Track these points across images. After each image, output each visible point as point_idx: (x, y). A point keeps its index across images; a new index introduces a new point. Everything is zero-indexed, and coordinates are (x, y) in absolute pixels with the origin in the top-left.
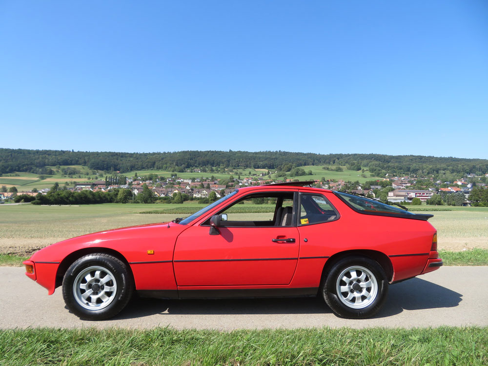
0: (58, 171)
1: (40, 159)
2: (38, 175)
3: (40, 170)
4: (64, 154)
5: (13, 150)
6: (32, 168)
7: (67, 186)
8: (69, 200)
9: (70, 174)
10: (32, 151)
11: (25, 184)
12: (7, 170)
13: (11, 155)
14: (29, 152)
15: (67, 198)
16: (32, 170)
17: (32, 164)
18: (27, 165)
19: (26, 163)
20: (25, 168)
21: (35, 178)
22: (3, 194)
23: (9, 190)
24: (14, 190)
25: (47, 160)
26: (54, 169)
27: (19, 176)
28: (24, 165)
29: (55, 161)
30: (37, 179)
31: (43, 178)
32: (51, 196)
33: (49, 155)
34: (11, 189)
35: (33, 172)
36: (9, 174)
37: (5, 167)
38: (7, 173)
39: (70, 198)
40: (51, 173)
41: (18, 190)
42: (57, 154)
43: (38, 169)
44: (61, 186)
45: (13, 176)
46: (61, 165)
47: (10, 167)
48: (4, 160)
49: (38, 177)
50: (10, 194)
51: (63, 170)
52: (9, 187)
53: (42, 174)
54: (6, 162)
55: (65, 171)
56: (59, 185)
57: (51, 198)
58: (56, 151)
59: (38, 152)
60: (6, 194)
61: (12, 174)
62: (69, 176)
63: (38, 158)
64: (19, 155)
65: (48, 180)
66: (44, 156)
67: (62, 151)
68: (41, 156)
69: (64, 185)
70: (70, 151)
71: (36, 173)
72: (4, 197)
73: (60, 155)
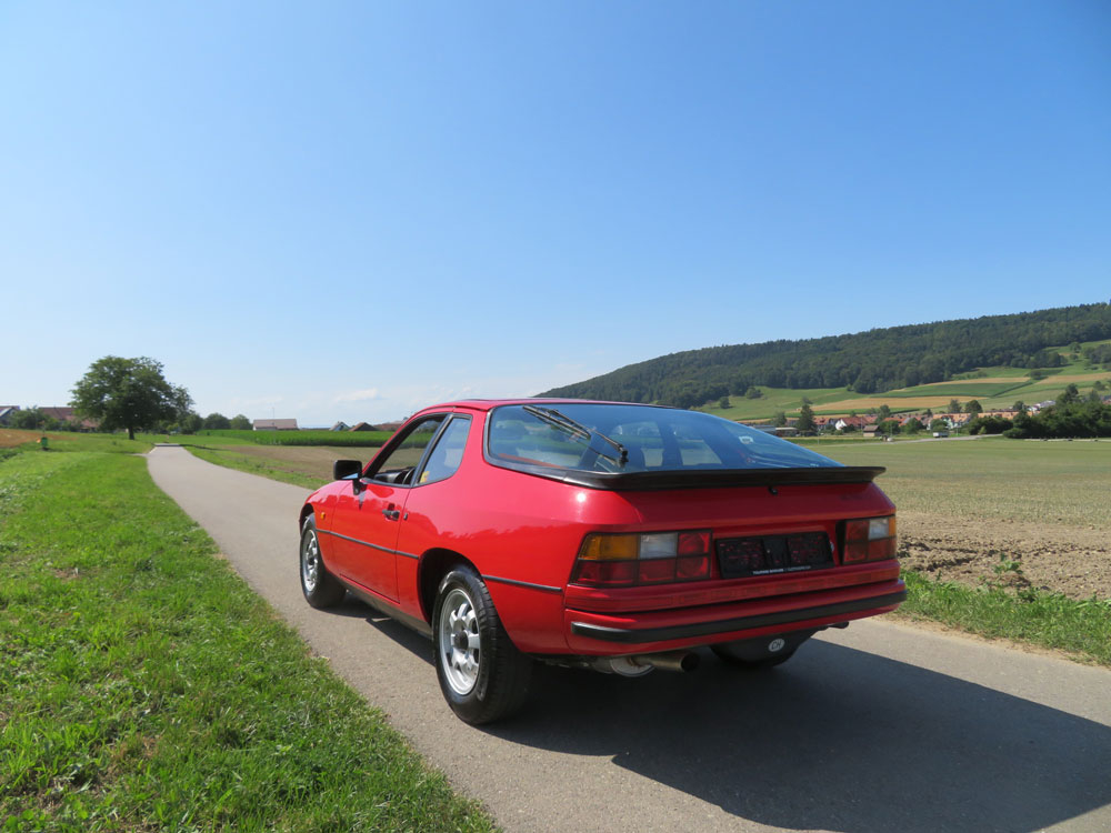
0: (1076, 357)
1: (1031, 333)
2: (1028, 371)
3: (1032, 358)
4: (1089, 315)
5: (971, 320)
6: (1012, 357)
7: (1100, 393)
8: (1098, 426)
9: (1106, 361)
10: (1012, 316)
11: (999, 392)
12: (962, 366)
13: (968, 332)
14: (1004, 320)
15: (1092, 422)
16: (1013, 361)
17: (1012, 347)
18: (1003, 350)
19: (999, 346)
20: (997, 357)
21: (1021, 377)
22: (952, 417)
23: (964, 408)
24: (976, 407)
25: (1046, 334)
26: (1065, 352)
27: (985, 376)
28: (995, 352)
29: (1067, 334)
30: (1025, 379)
31: (1038, 377)
32: (1051, 417)
33: (1050, 321)
34: (967, 405)
35: (1016, 366)
36: (965, 374)
37: (956, 360)
38: (962, 371)
39: (1101, 422)
40: (1059, 363)
41: (984, 407)
42: (1071, 315)
43: (1025, 357)
44: (1084, 392)
45: (974, 377)
46: (1082, 341)
47: (965, 361)
48: (954, 345)
49: (1027, 375)
50: (964, 417)
51: (1088, 352)
52: (964, 401)
53: (1036, 367)
54: (959, 348)
55: (1094, 356)
56: (1079, 390)
57: (1049, 423)
58: (1068, 309)
59: (1024, 317)
60: (957, 417)
61: (971, 374)
62: (1104, 367)
63: (1027, 332)
64: (983, 331)
65: (1052, 380)
66: (1039, 324)
67: (1082, 306)
68: (1031, 325)
69: (1090, 390)
70: (1105, 304)
71: (1023, 367)
72: (953, 422)
73: (1077, 316)
